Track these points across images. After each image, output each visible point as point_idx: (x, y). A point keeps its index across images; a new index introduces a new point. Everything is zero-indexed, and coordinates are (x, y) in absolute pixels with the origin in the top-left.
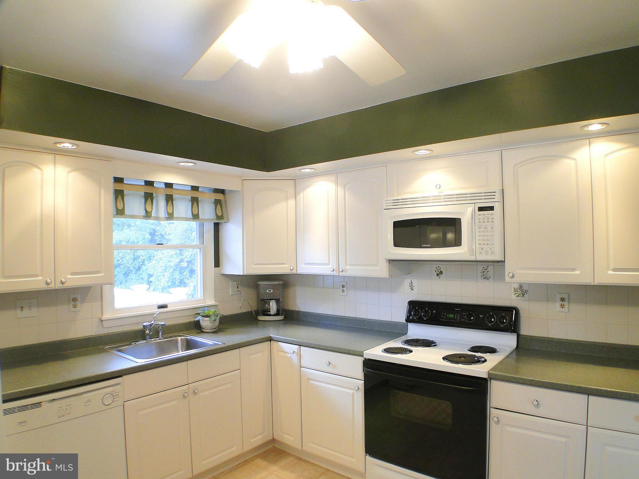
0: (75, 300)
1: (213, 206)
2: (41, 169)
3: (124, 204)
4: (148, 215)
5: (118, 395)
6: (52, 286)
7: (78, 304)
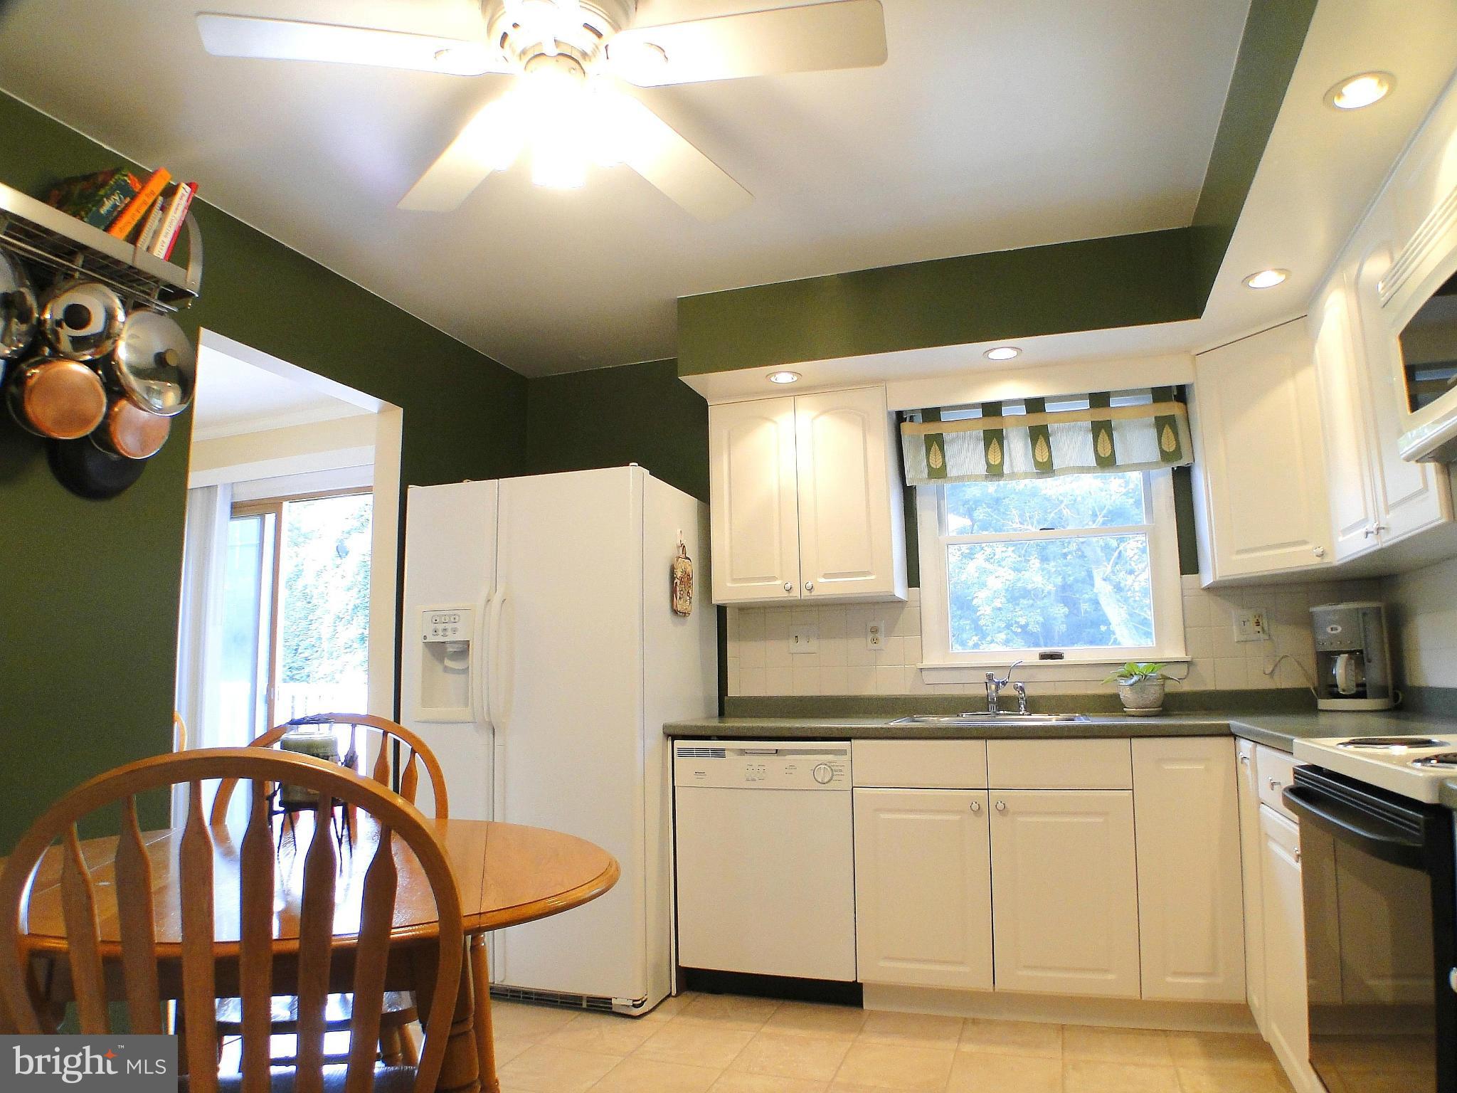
0: (875, 630)
1: (1153, 432)
2: (775, 422)
3: (944, 457)
4: (995, 472)
5: (841, 771)
6: (796, 594)
7: (882, 638)
